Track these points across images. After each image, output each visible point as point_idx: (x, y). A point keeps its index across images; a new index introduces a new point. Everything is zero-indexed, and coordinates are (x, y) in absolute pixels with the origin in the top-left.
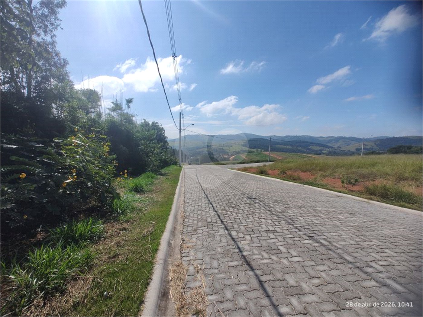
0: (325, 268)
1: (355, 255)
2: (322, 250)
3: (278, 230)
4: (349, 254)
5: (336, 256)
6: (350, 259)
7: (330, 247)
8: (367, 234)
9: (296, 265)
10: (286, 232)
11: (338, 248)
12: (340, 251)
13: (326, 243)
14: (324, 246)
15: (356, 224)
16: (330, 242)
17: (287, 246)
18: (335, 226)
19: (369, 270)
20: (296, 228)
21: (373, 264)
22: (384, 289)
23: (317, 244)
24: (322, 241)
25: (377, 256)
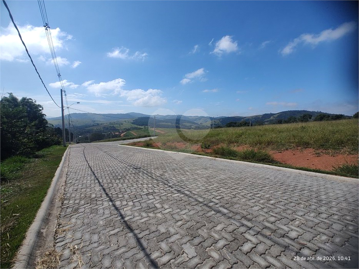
0: (187, 211)
1: (204, 196)
2: (186, 198)
3: (156, 191)
4: (201, 197)
5: (193, 200)
6: (201, 200)
7: (191, 195)
8: (212, 180)
9: (167, 216)
10: (162, 191)
11: (195, 194)
12: (196, 196)
13: (188, 193)
14: (187, 195)
15: (207, 175)
16: (191, 192)
17: (162, 203)
18: (195, 179)
19: (211, 204)
20: (170, 186)
21: (214, 200)
22: (218, 215)
23: (182, 195)
24: (186, 192)
25: (216, 194)
